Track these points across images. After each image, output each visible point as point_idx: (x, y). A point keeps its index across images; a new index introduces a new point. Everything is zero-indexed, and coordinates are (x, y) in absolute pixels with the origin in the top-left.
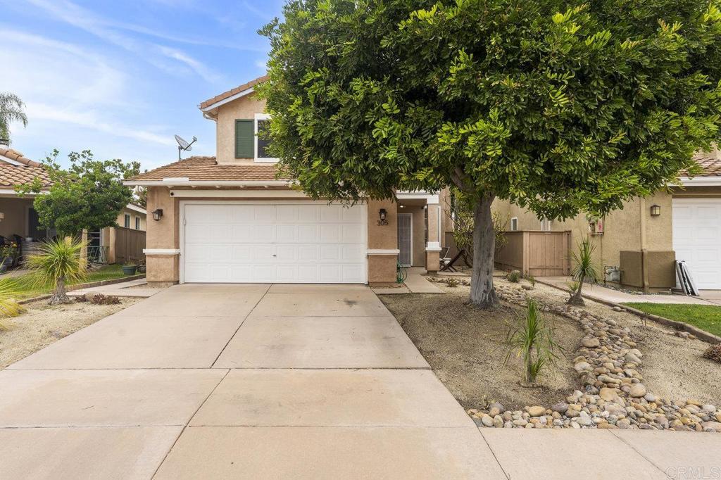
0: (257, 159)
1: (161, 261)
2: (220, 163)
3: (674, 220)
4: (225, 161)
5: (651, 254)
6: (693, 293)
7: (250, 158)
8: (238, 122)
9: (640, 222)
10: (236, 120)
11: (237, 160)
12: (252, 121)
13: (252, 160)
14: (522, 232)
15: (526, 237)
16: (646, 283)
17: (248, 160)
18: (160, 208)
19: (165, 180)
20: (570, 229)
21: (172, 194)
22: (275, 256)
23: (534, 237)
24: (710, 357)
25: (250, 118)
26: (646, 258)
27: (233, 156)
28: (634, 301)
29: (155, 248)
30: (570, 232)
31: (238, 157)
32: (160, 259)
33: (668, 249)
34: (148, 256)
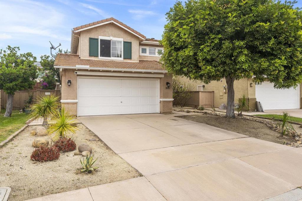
0: (100, 57)
1: (70, 106)
2: (81, 58)
3: (256, 88)
4: (83, 57)
5: (251, 99)
6: (263, 112)
7: (96, 57)
8: (91, 39)
9: (248, 88)
10: (89, 38)
11: (90, 57)
12: (97, 39)
13: (97, 57)
14: (198, 92)
15: (200, 93)
16: (250, 109)
17: (95, 57)
18: (69, 79)
19: (77, 66)
20: (213, 91)
21: (76, 73)
22: (121, 102)
23: (203, 93)
24: (300, 127)
25: (96, 38)
26: (250, 100)
27: (88, 55)
28: (257, 114)
29: (67, 99)
30: (214, 91)
31: (90, 56)
32: (70, 105)
33: (254, 98)
34: (63, 103)
